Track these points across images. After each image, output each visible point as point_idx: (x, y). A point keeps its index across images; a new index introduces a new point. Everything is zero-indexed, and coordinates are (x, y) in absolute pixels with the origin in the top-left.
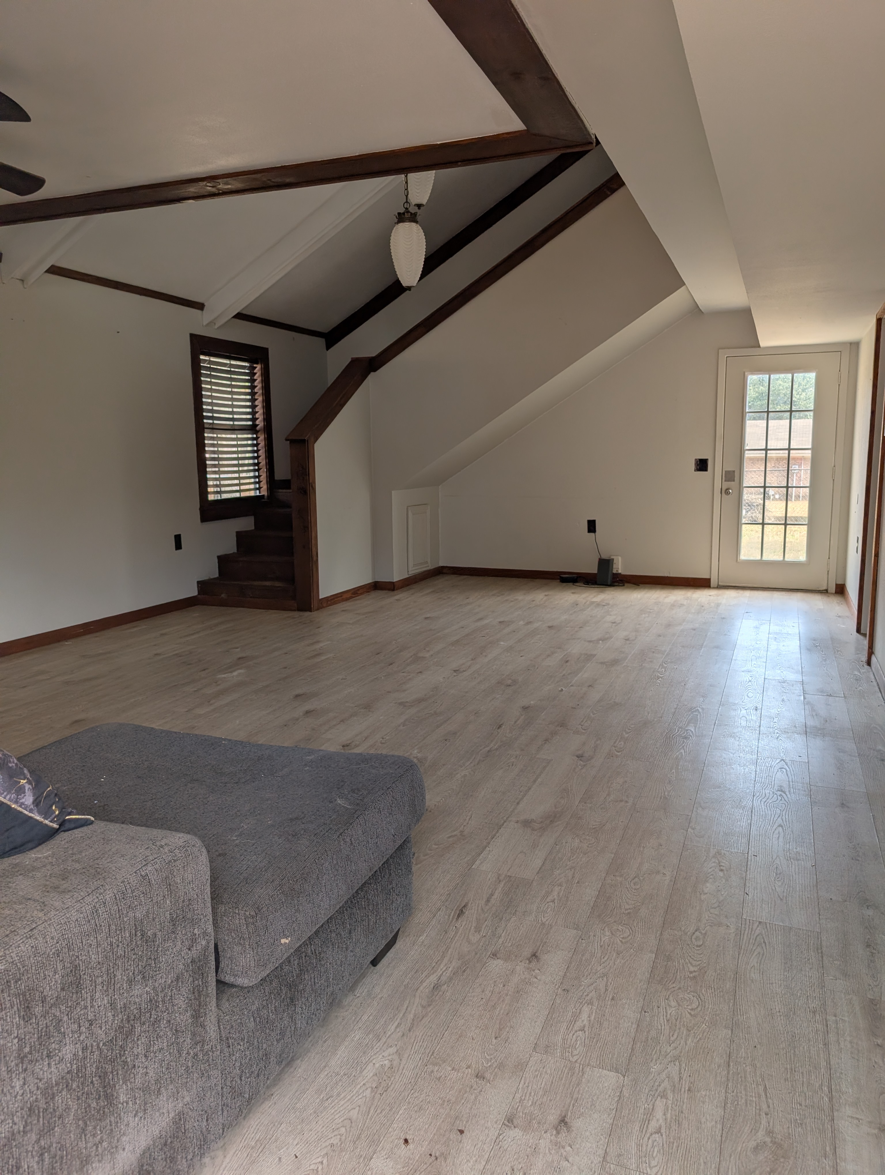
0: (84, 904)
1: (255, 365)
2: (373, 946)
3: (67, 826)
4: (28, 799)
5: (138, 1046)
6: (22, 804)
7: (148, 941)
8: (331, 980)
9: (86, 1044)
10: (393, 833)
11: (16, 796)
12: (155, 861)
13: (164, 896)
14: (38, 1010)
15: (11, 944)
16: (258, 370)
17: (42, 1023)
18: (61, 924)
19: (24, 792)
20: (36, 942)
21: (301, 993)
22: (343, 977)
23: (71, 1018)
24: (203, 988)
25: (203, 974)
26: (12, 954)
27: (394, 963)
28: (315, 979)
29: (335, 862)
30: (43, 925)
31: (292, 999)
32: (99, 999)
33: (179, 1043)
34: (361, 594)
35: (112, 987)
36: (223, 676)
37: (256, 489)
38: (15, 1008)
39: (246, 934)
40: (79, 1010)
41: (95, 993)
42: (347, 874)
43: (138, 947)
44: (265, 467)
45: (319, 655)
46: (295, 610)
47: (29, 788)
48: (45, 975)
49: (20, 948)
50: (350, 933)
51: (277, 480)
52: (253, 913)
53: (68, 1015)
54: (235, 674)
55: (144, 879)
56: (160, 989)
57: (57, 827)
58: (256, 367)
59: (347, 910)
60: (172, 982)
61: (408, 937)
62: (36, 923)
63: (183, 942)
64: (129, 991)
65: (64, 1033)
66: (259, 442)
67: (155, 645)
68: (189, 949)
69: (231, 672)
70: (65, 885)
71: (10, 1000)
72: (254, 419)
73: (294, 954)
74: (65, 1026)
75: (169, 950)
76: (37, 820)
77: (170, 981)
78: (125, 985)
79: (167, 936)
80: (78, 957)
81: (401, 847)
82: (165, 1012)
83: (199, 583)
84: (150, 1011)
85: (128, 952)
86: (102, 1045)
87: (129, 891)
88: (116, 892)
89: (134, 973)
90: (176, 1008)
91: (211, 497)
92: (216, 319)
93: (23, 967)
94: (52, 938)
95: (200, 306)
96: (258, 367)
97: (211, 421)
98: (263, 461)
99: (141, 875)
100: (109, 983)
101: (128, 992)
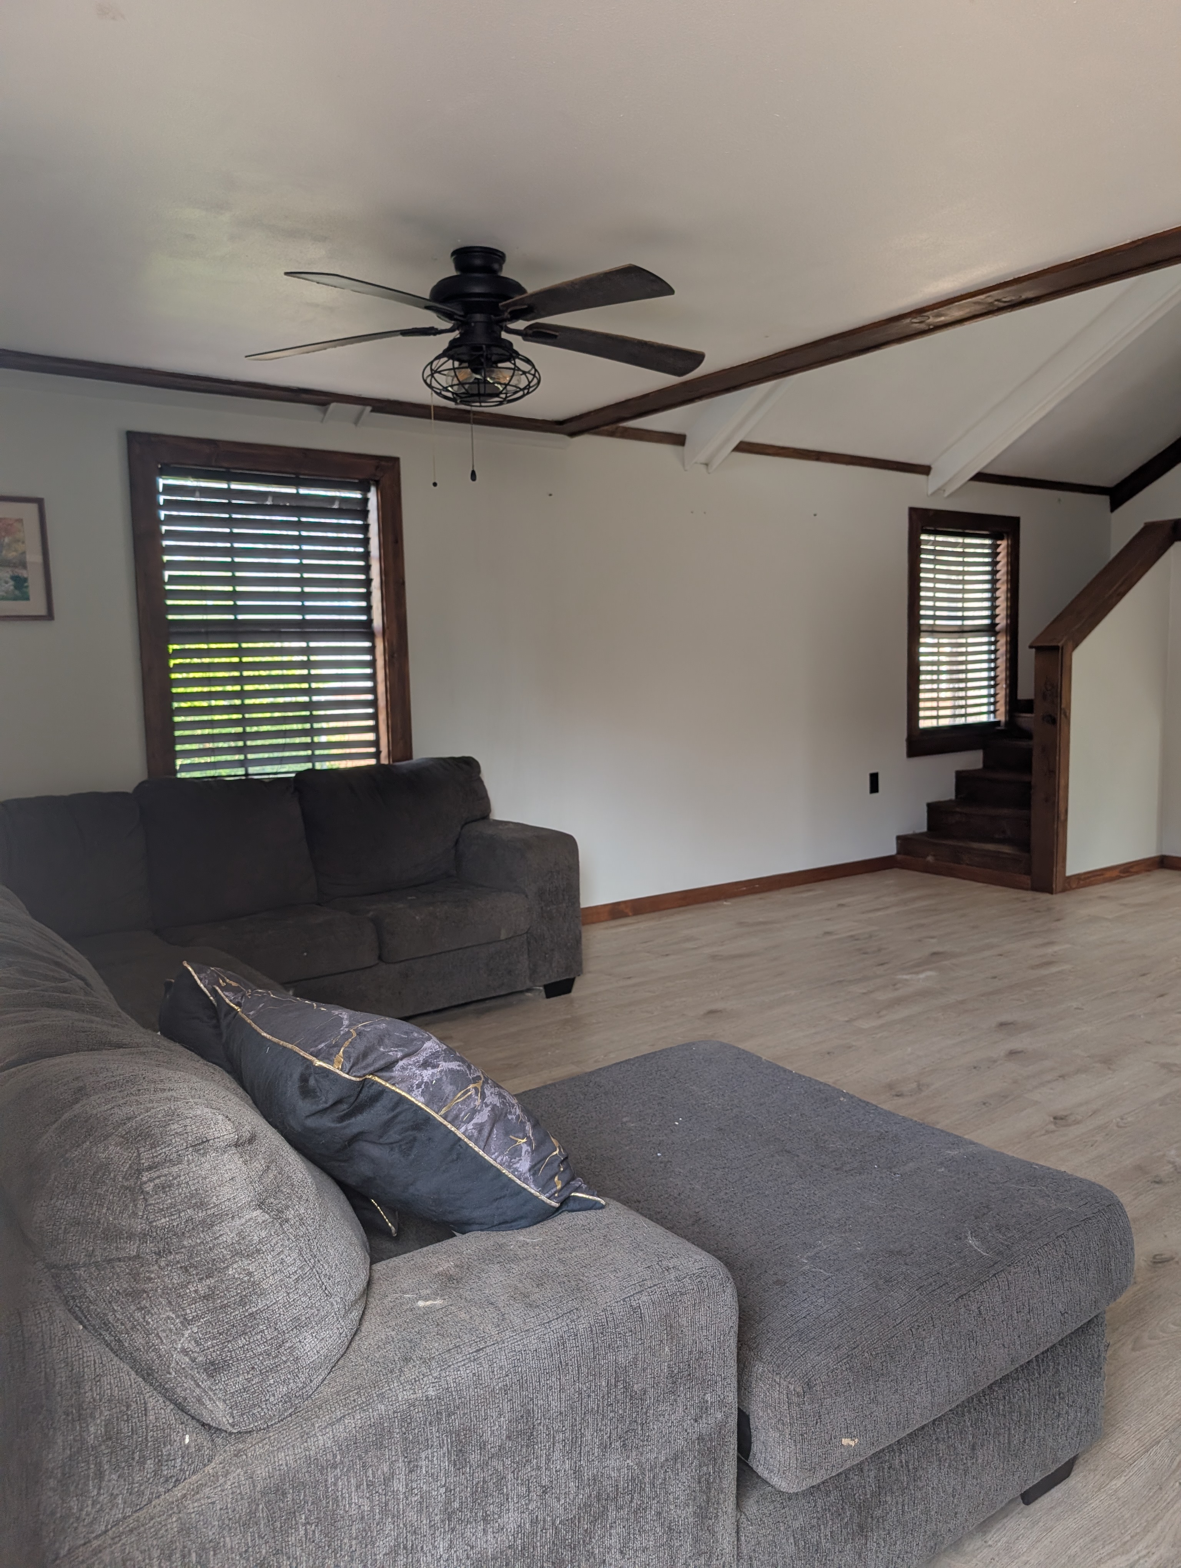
0: (549, 1330)
1: (999, 542)
2: (1016, 1477)
3: (571, 1205)
4: (524, 1165)
5: (610, 1535)
6: (516, 1169)
7: (635, 1398)
8: (933, 1513)
9: (537, 1517)
10: (1062, 1310)
11: (509, 1160)
12: (653, 1288)
13: (661, 1341)
14: (474, 1457)
15: (451, 1363)
16: (1003, 549)
17: (479, 1475)
18: (515, 1351)
19: (520, 1155)
20: (480, 1369)
21: (878, 1521)
22: (956, 1513)
23: (518, 1477)
24: (714, 1479)
25: (715, 1459)
26: (448, 1378)
27: (1059, 1510)
28: (903, 1505)
29: (947, 1338)
30: (493, 1348)
31: (861, 1527)
32: (558, 1461)
33: (673, 1547)
34: (1137, 873)
35: (578, 1450)
36: (905, 977)
37: (989, 713)
38: (445, 1448)
39: (786, 1417)
40: (529, 1470)
41: (553, 1452)
42: (969, 1361)
43: (618, 1402)
44: (1004, 682)
45: (1049, 963)
46: (1027, 889)
47: (527, 1151)
48: (486, 1414)
49: (459, 1373)
50: (973, 1448)
51: (1020, 700)
52: (799, 1389)
53: (513, 1472)
54: (922, 976)
55: (634, 1312)
56: (648, 1467)
57: (557, 1205)
58: (999, 545)
59: (969, 1412)
60: (667, 1460)
61: (1092, 1474)
62: (486, 1342)
63: (686, 1409)
64: (601, 1459)
65: (508, 1495)
66: (998, 648)
67: (828, 920)
68: (696, 1421)
69: (917, 973)
70: (537, 1296)
71: (439, 1437)
72: (993, 617)
73: (869, 1460)
74: (509, 1487)
75: (664, 1416)
76: (531, 1194)
77: (663, 1459)
78: (596, 1450)
79: (662, 1396)
80: (532, 1399)
81: (1082, 1330)
82: (654, 1499)
83: (899, 838)
84: (631, 1493)
85: (603, 1407)
86: (558, 1522)
87: (611, 1325)
88: (592, 1322)
89: (610, 1437)
90: (671, 1497)
91: (923, 724)
92: (946, 484)
93: (459, 1398)
94: (501, 1368)
95: (925, 470)
96: (1003, 544)
97: (931, 622)
98: (1002, 674)
99: (631, 1306)
100: (573, 1443)
101: (600, 1461)
